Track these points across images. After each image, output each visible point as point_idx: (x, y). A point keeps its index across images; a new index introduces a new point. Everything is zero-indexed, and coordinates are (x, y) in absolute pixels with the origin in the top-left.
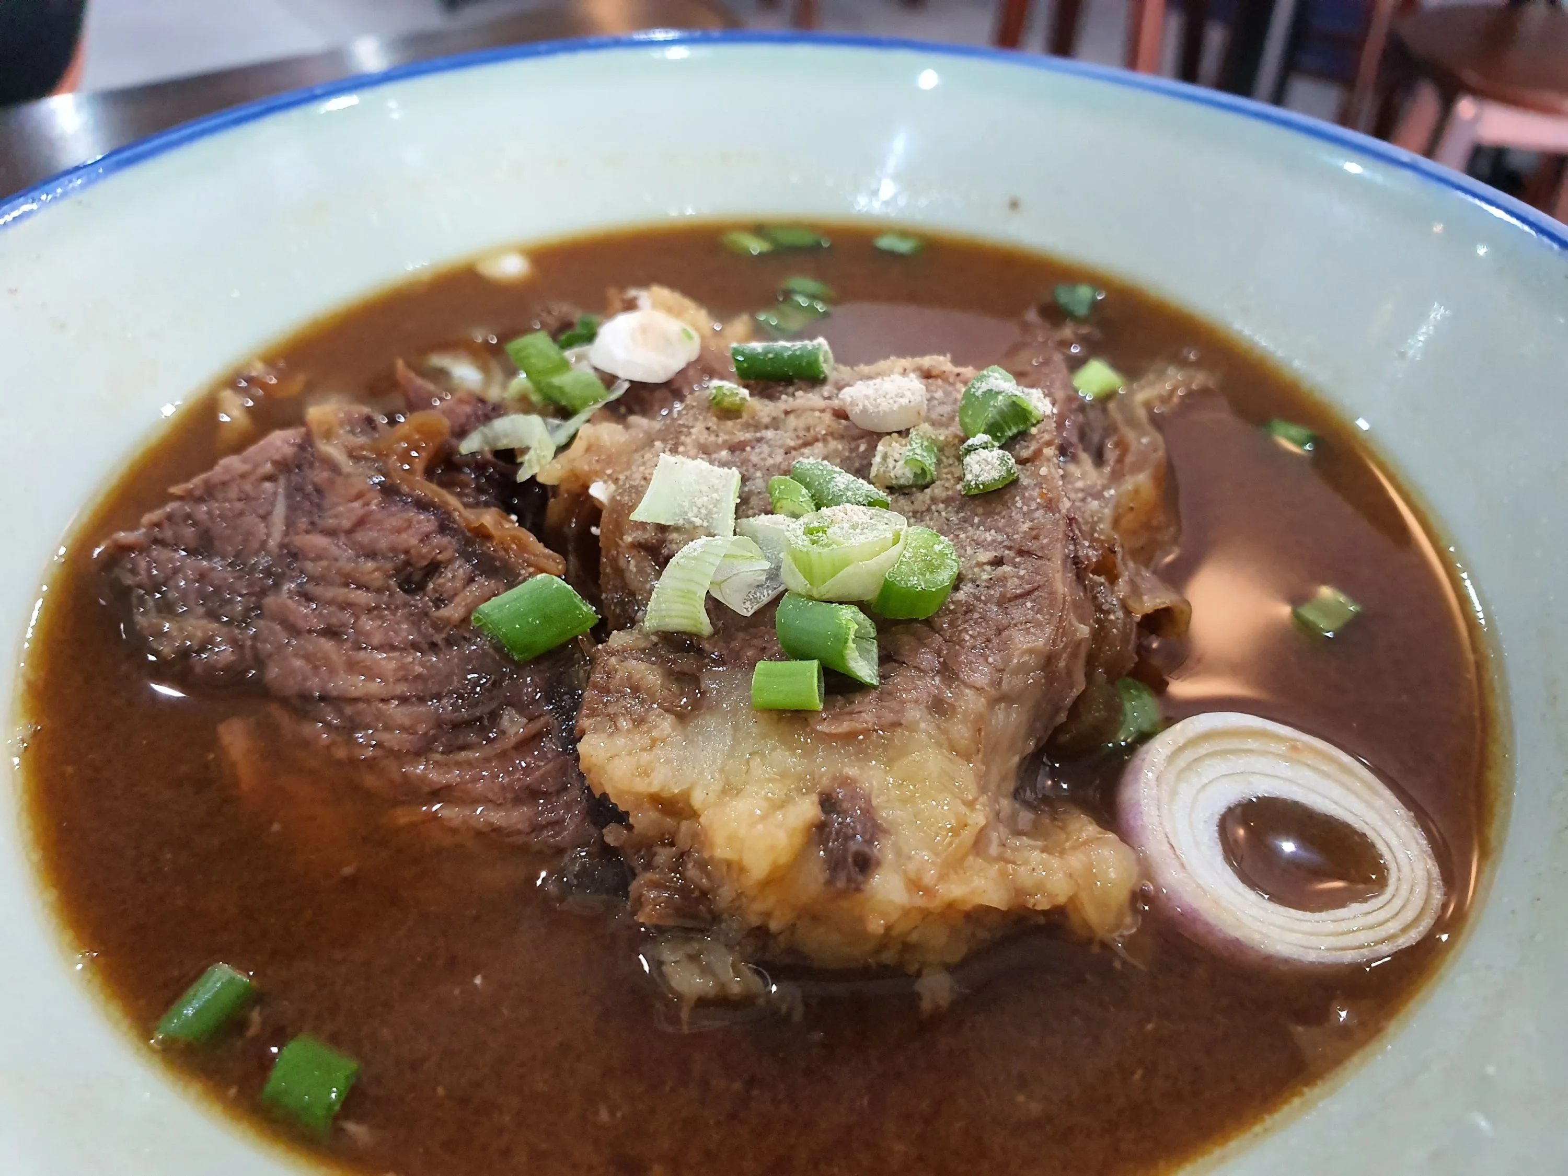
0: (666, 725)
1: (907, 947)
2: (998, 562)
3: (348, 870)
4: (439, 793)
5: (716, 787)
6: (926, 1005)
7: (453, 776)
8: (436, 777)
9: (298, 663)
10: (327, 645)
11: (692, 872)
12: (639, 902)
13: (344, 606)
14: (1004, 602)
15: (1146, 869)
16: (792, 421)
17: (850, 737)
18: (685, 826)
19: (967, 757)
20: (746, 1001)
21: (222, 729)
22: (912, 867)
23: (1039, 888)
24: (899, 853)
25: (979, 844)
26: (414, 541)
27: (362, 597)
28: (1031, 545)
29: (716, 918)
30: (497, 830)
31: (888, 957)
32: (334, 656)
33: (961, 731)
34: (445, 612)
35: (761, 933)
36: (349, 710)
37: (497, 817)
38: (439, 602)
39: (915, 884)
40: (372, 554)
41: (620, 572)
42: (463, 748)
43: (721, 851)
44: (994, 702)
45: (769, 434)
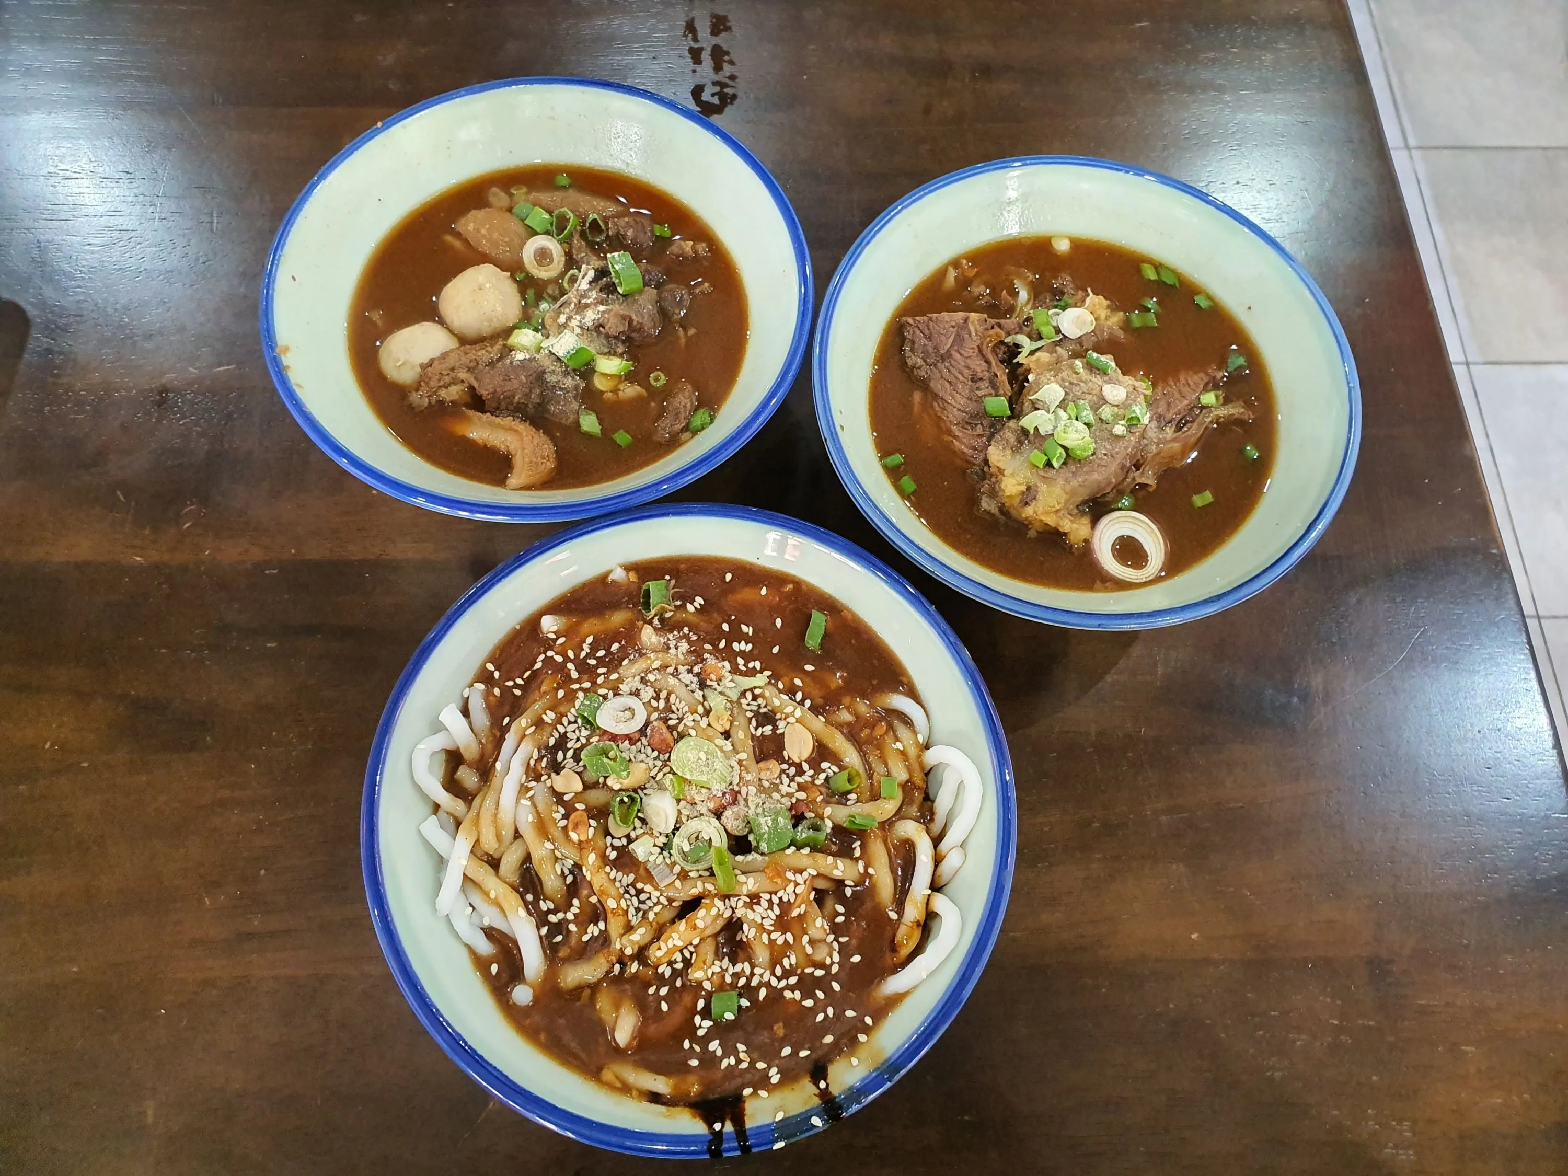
0: (1008, 452)
1: (1030, 523)
2: (1105, 455)
3: (929, 445)
4: (955, 437)
5: (1010, 472)
6: (1028, 536)
7: (960, 434)
8: (957, 433)
9: (939, 386)
10: (947, 385)
11: (997, 486)
12: (983, 486)
13: (956, 378)
14: (1099, 465)
15: (1092, 536)
16: (1090, 384)
17: (1044, 477)
18: (1001, 476)
19: (1066, 493)
20: (993, 515)
21: (915, 392)
22: (1036, 509)
23: (1063, 527)
24: (1036, 505)
25: (1057, 511)
26: (979, 371)
27: (961, 378)
28: (1115, 456)
29: (997, 496)
30: (964, 453)
31: (1026, 522)
32: (948, 390)
33: (1068, 487)
34: (978, 392)
35: (1003, 504)
36: (946, 404)
37: (965, 450)
38: (978, 389)
39: (1035, 512)
40: (968, 368)
41: (1023, 403)
42: (966, 429)
43: (1003, 486)
44: (1080, 485)
45: (1082, 384)
